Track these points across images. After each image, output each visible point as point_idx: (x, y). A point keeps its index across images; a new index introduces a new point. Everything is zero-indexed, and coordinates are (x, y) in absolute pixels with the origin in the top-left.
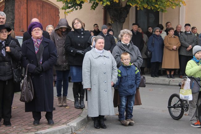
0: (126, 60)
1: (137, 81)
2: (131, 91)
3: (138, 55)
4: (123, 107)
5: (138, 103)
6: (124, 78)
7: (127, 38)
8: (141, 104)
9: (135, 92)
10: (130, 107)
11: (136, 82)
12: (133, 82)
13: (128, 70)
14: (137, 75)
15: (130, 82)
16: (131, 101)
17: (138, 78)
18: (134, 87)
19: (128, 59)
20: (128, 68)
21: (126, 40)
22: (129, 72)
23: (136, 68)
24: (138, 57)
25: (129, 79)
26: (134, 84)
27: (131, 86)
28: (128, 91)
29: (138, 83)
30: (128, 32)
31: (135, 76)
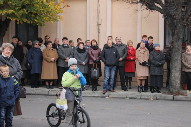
0: (5, 72)
1: (17, 92)
2: (10, 102)
3: (19, 68)
4: (2, 118)
5: (19, 113)
6: (3, 89)
7: (9, 51)
8: (22, 114)
9: (14, 102)
10: (9, 117)
11: (15, 93)
12: (12, 93)
13: (6, 81)
14: (16, 87)
15: (9, 94)
16: (11, 112)
17: (17, 89)
18: (13, 98)
19: (7, 71)
20: (6, 80)
21: (8, 53)
22: (8, 84)
23: (15, 80)
24: (19, 69)
25: (8, 90)
26: (13, 95)
27: (11, 97)
28: (7, 102)
29: (17, 94)
30: (10, 46)
31: (14, 88)
